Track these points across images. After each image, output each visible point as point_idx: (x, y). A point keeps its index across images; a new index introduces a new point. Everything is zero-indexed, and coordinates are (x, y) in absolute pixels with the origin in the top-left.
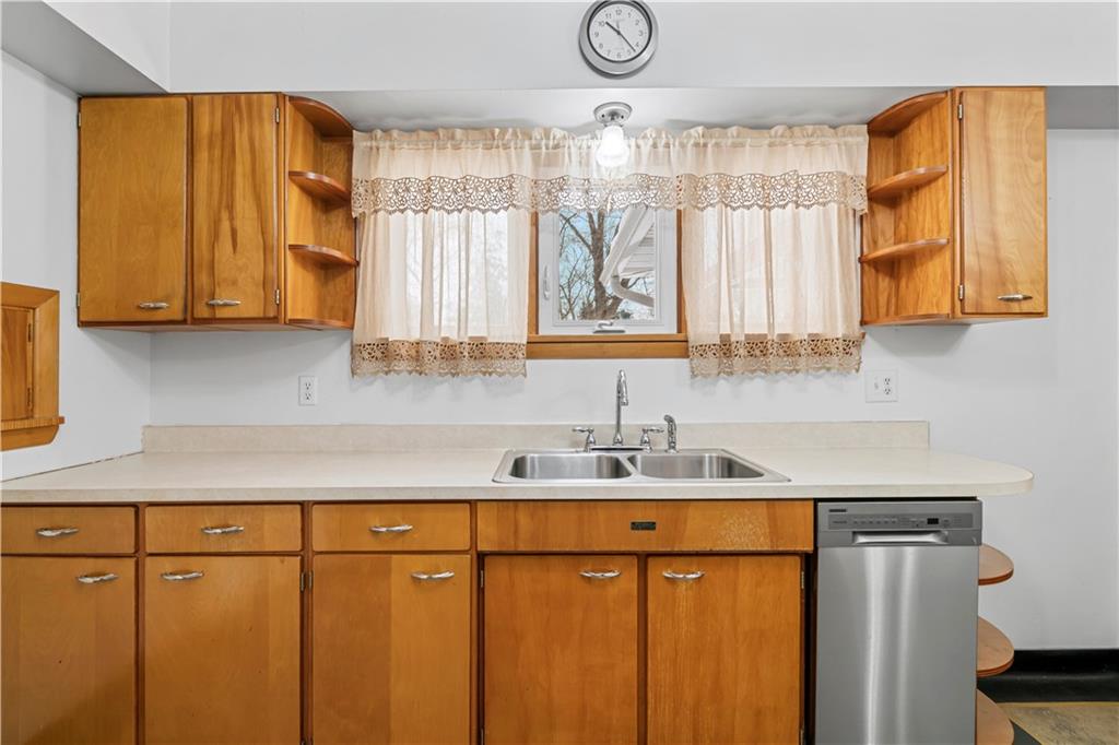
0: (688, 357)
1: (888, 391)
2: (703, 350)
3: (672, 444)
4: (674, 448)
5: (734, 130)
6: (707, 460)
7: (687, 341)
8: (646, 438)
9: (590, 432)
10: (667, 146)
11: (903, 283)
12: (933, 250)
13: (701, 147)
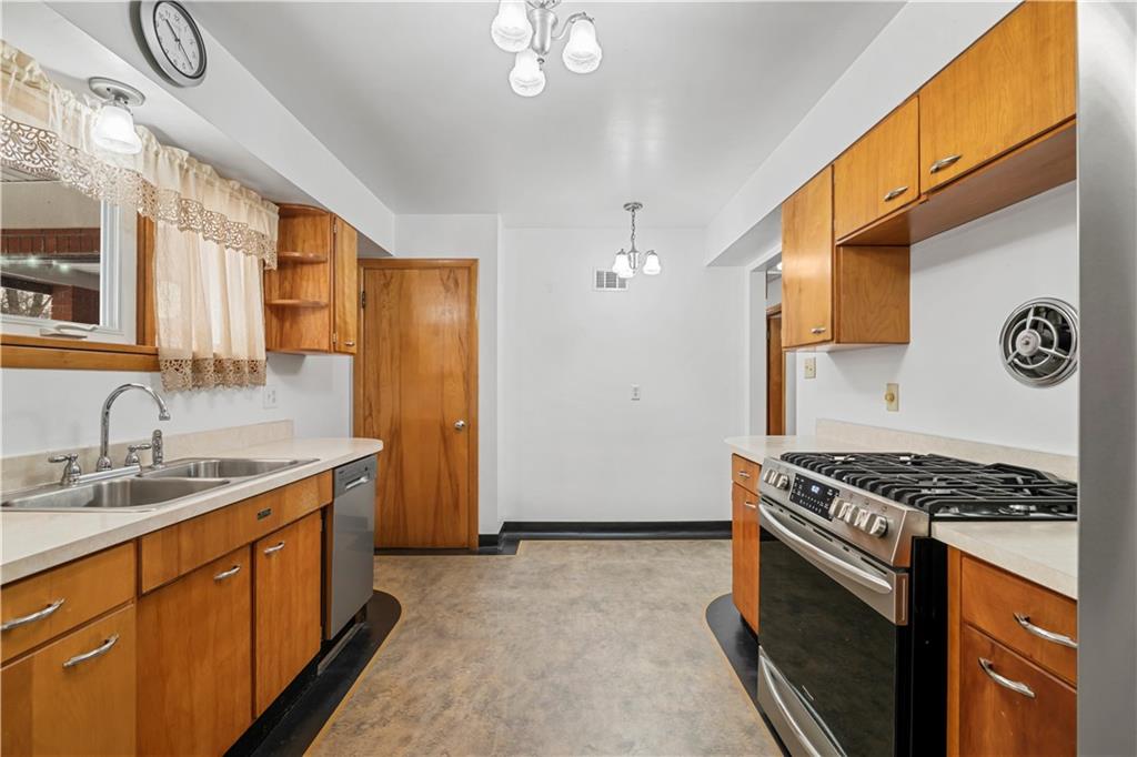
0: (159, 370)
1: (274, 400)
2: (178, 364)
3: (157, 460)
4: (160, 462)
5: (208, 168)
6: (203, 466)
7: (157, 355)
8: (135, 457)
9: (70, 459)
10: (157, 154)
11: (287, 325)
12: (316, 307)
13: (184, 172)
